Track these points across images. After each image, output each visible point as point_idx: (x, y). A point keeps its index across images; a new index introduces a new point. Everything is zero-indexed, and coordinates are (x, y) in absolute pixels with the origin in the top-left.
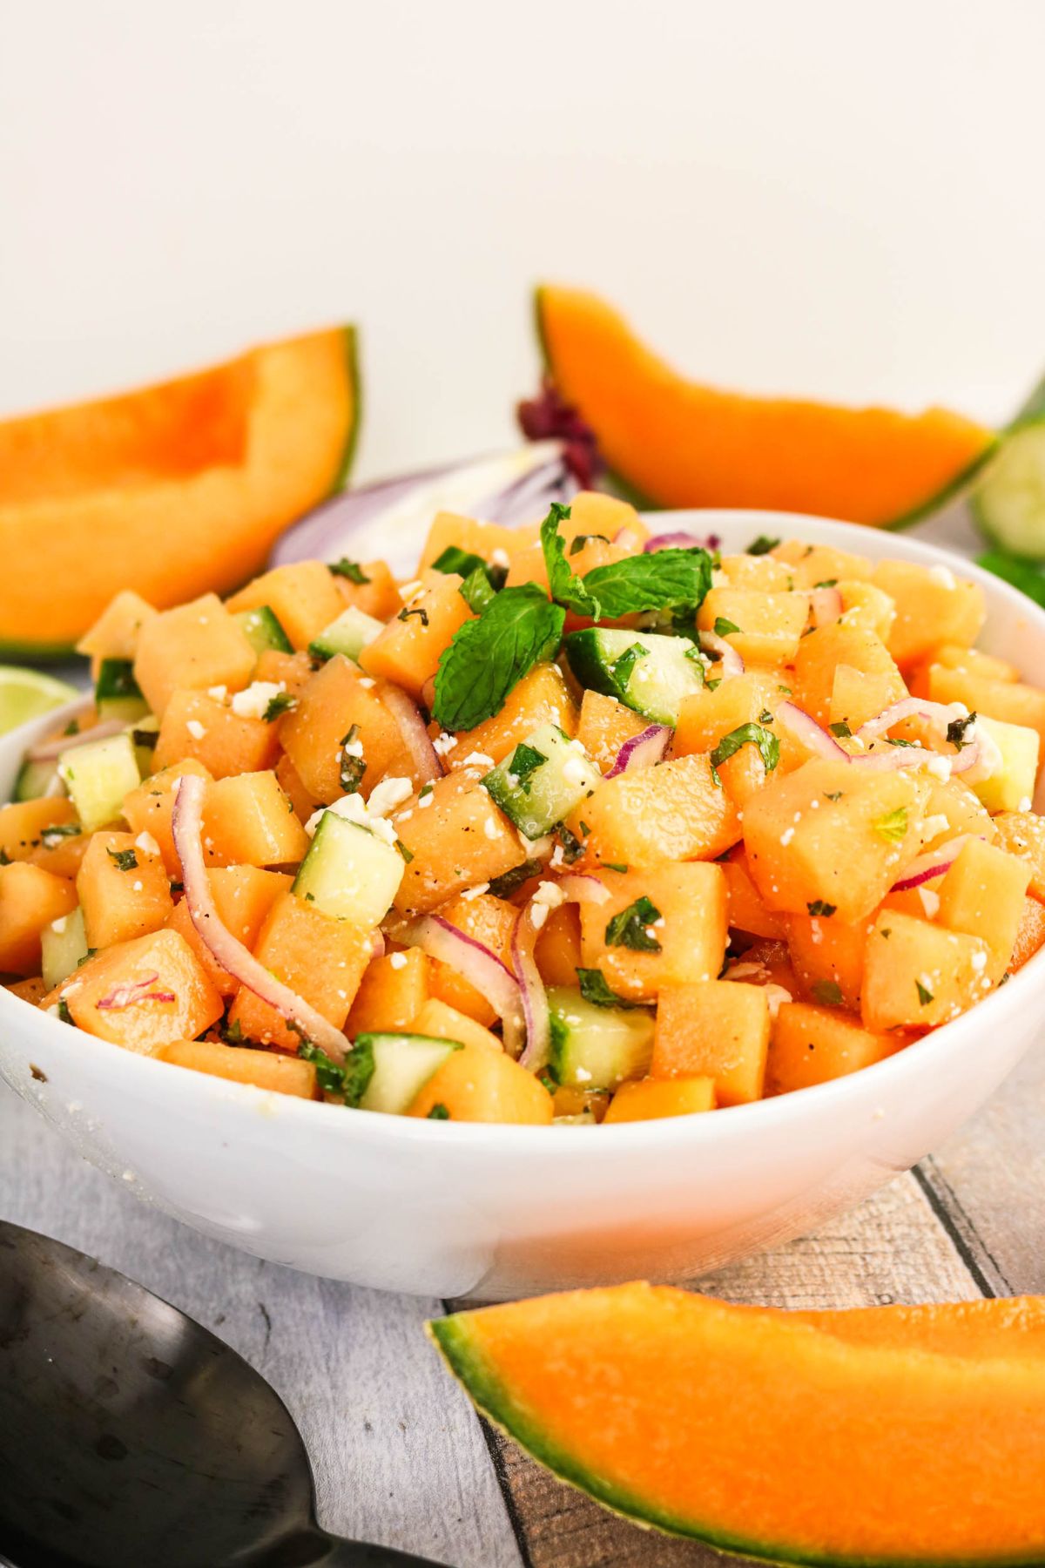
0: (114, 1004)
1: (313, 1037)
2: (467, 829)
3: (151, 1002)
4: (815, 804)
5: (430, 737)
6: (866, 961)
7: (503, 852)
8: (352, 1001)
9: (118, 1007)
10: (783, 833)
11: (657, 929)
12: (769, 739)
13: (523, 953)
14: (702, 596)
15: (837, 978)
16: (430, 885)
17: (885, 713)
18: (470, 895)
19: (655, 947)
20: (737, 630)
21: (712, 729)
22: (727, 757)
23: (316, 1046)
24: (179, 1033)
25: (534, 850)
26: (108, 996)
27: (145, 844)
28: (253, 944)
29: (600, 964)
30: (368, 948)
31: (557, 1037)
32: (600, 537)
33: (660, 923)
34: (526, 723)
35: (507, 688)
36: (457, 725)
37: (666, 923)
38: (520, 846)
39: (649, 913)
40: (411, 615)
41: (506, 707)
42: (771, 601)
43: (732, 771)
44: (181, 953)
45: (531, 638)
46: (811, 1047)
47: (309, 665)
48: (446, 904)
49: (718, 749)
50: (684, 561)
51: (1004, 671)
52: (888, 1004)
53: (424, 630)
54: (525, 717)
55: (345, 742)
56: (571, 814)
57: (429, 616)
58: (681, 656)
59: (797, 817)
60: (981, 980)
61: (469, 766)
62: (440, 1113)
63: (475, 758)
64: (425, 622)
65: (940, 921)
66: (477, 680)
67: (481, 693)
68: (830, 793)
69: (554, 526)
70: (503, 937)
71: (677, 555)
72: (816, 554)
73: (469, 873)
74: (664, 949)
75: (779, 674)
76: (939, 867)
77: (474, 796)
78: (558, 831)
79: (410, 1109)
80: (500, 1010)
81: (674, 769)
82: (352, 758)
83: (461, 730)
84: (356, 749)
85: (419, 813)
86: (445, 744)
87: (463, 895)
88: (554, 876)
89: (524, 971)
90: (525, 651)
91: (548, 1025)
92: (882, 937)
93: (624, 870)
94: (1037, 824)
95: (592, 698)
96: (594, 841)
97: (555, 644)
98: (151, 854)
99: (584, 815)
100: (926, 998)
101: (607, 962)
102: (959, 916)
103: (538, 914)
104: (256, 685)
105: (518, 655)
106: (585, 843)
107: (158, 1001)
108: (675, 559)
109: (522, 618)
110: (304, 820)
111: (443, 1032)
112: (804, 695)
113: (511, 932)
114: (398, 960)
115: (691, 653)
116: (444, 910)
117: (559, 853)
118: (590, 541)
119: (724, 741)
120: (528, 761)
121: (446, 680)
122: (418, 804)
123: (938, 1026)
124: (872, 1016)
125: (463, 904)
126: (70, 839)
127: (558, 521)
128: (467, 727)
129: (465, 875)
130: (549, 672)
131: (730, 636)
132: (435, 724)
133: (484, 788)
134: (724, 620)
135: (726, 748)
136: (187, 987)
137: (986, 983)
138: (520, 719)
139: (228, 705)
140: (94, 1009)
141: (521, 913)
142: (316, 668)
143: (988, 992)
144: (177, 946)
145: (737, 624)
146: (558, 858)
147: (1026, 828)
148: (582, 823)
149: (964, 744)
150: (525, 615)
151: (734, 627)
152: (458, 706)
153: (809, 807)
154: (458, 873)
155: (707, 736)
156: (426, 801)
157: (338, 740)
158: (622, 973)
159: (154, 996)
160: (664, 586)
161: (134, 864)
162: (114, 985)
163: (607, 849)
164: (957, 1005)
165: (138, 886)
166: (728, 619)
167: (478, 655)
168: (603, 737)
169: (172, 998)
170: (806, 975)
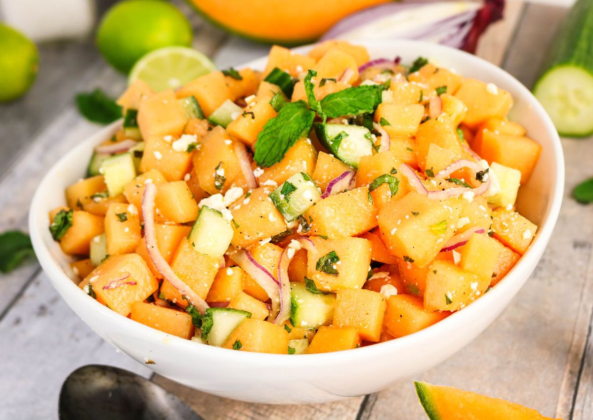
0: (110, 288)
1: (193, 303)
2: (262, 217)
3: (126, 286)
4: (407, 217)
5: (252, 169)
6: (426, 282)
7: (277, 226)
8: (210, 288)
9: (112, 289)
10: (392, 230)
11: (337, 265)
12: (395, 181)
13: (283, 270)
14: (375, 108)
15: (417, 284)
16: (246, 238)
17: (448, 168)
18: (263, 243)
19: (336, 273)
20: (389, 124)
21: (371, 174)
22: (376, 188)
23: (194, 306)
24: (138, 298)
25: (290, 225)
26: (107, 285)
27: (131, 209)
28: (170, 262)
29: (313, 278)
30: (217, 266)
31: (293, 308)
32: (332, 80)
33: (339, 263)
34: (292, 168)
35: (286, 150)
36: (264, 164)
37: (341, 263)
38: (285, 224)
39: (334, 258)
40: (247, 115)
41: (285, 158)
42: (406, 109)
43: (377, 194)
44: (140, 264)
45: (297, 128)
46: (401, 316)
47: (207, 128)
48: (253, 245)
49: (372, 184)
50: (369, 91)
51: (518, 131)
52: (433, 302)
53: (253, 121)
54: (291, 166)
55: (217, 168)
56: (306, 212)
57: (255, 115)
58: (363, 137)
59: (399, 222)
60: (475, 292)
61: (266, 186)
62: (237, 346)
63: (269, 182)
64: (253, 118)
65: (460, 266)
66: (274, 145)
67: (275, 151)
68: (414, 212)
69: (310, 79)
70: (275, 262)
71: (366, 89)
72: (440, 73)
73: (262, 234)
74: (340, 274)
75: (408, 142)
76: (462, 242)
77: (265, 203)
78: (300, 218)
79: (224, 345)
80: (270, 296)
81: (351, 195)
82: (219, 176)
83: (265, 166)
84: (221, 172)
85: (243, 206)
86: (259, 172)
87: (260, 242)
88: (298, 237)
89: (282, 279)
90: (294, 135)
91: (290, 303)
92: (433, 273)
93: (326, 238)
94: (514, 216)
95: (322, 155)
96: (315, 225)
97: (308, 130)
98: (134, 214)
99: (310, 213)
100: (449, 302)
101: (317, 278)
102: (468, 266)
103: (290, 253)
104: (184, 137)
105: (291, 137)
106: (311, 225)
107: (129, 285)
108: (365, 91)
109: (294, 119)
110: (198, 202)
111: (243, 307)
112: (417, 153)
113: (279, 260)
114: (230, 271)
115: (367, 135)
116: (252, 248)
117: (300, 228)
118: (328, 82)
119: (375, 181)
120: (289, 189)
121: (260, 145)
122: (243, 202)
123: (455, 311)
124: (427, 305)
125: (259, 247)
126: (105, 199)
127: (311, 77)
128: (268, 165)
129: (261, 235)
130: (304, 143)
131: (386, 127)
132: (255, 163)
133: (270, 199)
134: (384, 119)
135: (376, 184)
136: (142, 278)
137: (478, 293)
138: (289, 166)
139: (171, 145)
140: (102, 289)
141: (284, 251)
142: (210, 129)
143: (480, 296)
144: (139, 261)
145: (389, 122)
146: (300, 229)
147: (509, 218)
148: (310, 216)
149: (483, 182)
150: (295, 117)
151: (388, 122)
152: (265, 156)
153: (404, 218)
154: (258, 234)
155: (369, 177)
156: (247, 201)
157: (214, 168)
158: (322, 283)
159: (127, 283)
160: (358, 104)
161: (126, 219)
162: (111, 280)
163: (319, 229)
164: (463, 303)
165: (127, 230)
166: (386, 119)
167: (274, 135)
168: (325, 174)
169: (136, 284)
170: (405, 281)
